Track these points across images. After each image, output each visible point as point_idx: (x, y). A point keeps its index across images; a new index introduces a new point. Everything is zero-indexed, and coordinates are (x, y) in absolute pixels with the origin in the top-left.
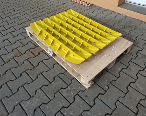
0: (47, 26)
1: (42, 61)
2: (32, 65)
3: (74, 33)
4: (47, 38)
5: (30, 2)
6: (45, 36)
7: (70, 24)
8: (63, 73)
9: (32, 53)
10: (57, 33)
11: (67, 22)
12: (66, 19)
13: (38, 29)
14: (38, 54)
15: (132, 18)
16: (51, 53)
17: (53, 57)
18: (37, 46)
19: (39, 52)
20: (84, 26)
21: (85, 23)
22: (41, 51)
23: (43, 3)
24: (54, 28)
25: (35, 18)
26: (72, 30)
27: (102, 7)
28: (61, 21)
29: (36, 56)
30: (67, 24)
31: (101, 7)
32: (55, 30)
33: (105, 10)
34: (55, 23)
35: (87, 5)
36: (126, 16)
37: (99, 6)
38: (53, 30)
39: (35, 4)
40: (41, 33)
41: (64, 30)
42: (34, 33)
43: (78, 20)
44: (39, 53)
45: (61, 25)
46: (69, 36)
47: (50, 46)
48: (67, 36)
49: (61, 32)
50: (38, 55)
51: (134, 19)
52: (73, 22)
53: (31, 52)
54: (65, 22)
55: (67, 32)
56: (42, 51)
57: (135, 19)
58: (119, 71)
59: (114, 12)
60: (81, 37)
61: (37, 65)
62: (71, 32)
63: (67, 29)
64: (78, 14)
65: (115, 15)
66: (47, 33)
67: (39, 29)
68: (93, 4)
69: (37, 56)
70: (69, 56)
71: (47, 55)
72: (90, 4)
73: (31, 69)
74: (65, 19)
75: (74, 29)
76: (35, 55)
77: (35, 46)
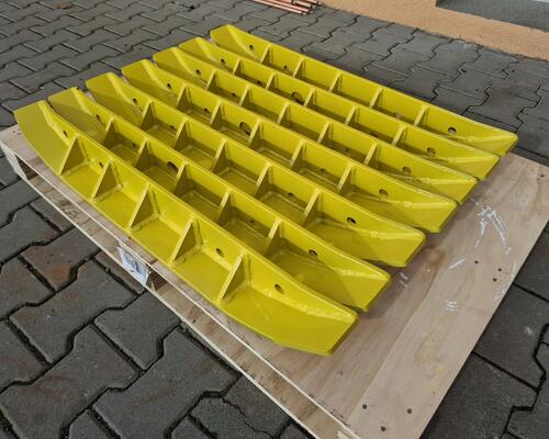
0: (110, 118)
1: (91, 322)
2: (34, 350)
3: (260, 144)
4: (109, 183)
5: (34, 8)
6: (102, 173)
7: (233, 97)
8: (220, 395)
9: (34, 272)
10: (164, 151)
11: (215, 88)
12: (210, 72)
13: (62, 136)
14: (65, 276)
15: (505, 54)
16: (142, 268)
17: (152, 291)
18: (59, 230)
19: (75, 263)
20: (307, 102)
21: (309, 91)
22: (85, 254)
23: (95, 11)
24: (150, 123)
25: (53, 81)
26: (244, 129)
27: (366, 14)
28: (181, 86)
29: (56, 287)
30: (219, 101)
31: (357, 12)
32: (153, 134)
33: (380, 24)
34: (150, 100)
35: (298, 10)
36: (480, 47)
37: (349, 10)
38: (144, 139)
39: (58, 18)
40: (76, 158)
41: (201, 130)
42: (38, 161)
43: (269, 75)
44: (74, 272)
45: (186, 106)
46: (231, 164)
47: (128, 230)
48: (225, 166)
49: (186, 143)
50: (69, 284)
51: (515, 56)
52: (248, 86)
53: (29, 266)
54: (203, 87)
55: (220, 141)
56: (92, 257)
57: (520, 59)
58: (533, 344)
59: (423, 31)
60: (302, 166)
61: (62, 351)
62: (244, 142)
63: (220, 124)
64: (265, 46)
65: (431, 45)
66: (110, 158)
67: (67, 136)
68: (323, 5)
69: (62, 288)
70: (249, 289)
71: (121, 279)
72: (309, 5)
73: (26, 379)
74: (203, 75)
75: (256, 122)
76: (48, 286)
77: (54, 227)
